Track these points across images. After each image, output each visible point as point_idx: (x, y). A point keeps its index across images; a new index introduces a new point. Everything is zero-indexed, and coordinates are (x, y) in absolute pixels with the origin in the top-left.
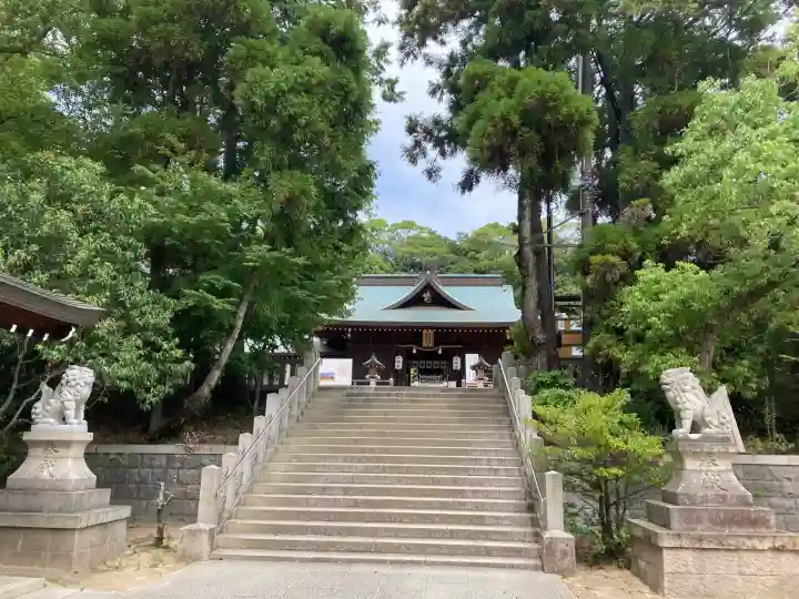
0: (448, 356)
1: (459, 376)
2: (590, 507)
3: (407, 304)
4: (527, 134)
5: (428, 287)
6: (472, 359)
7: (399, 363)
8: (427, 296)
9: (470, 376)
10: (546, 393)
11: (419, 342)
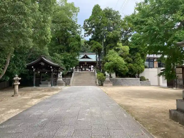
0: (89, 66)
1: (90, 69)
2: (100, 82)
3: (82, 58)
4: (97, 50)
5: (86, 55)
6: (92, 66)
7: (81, 67)
8: (85, 57)
9: (92, 69)
10: (98, 73)
11: (84, 64)
